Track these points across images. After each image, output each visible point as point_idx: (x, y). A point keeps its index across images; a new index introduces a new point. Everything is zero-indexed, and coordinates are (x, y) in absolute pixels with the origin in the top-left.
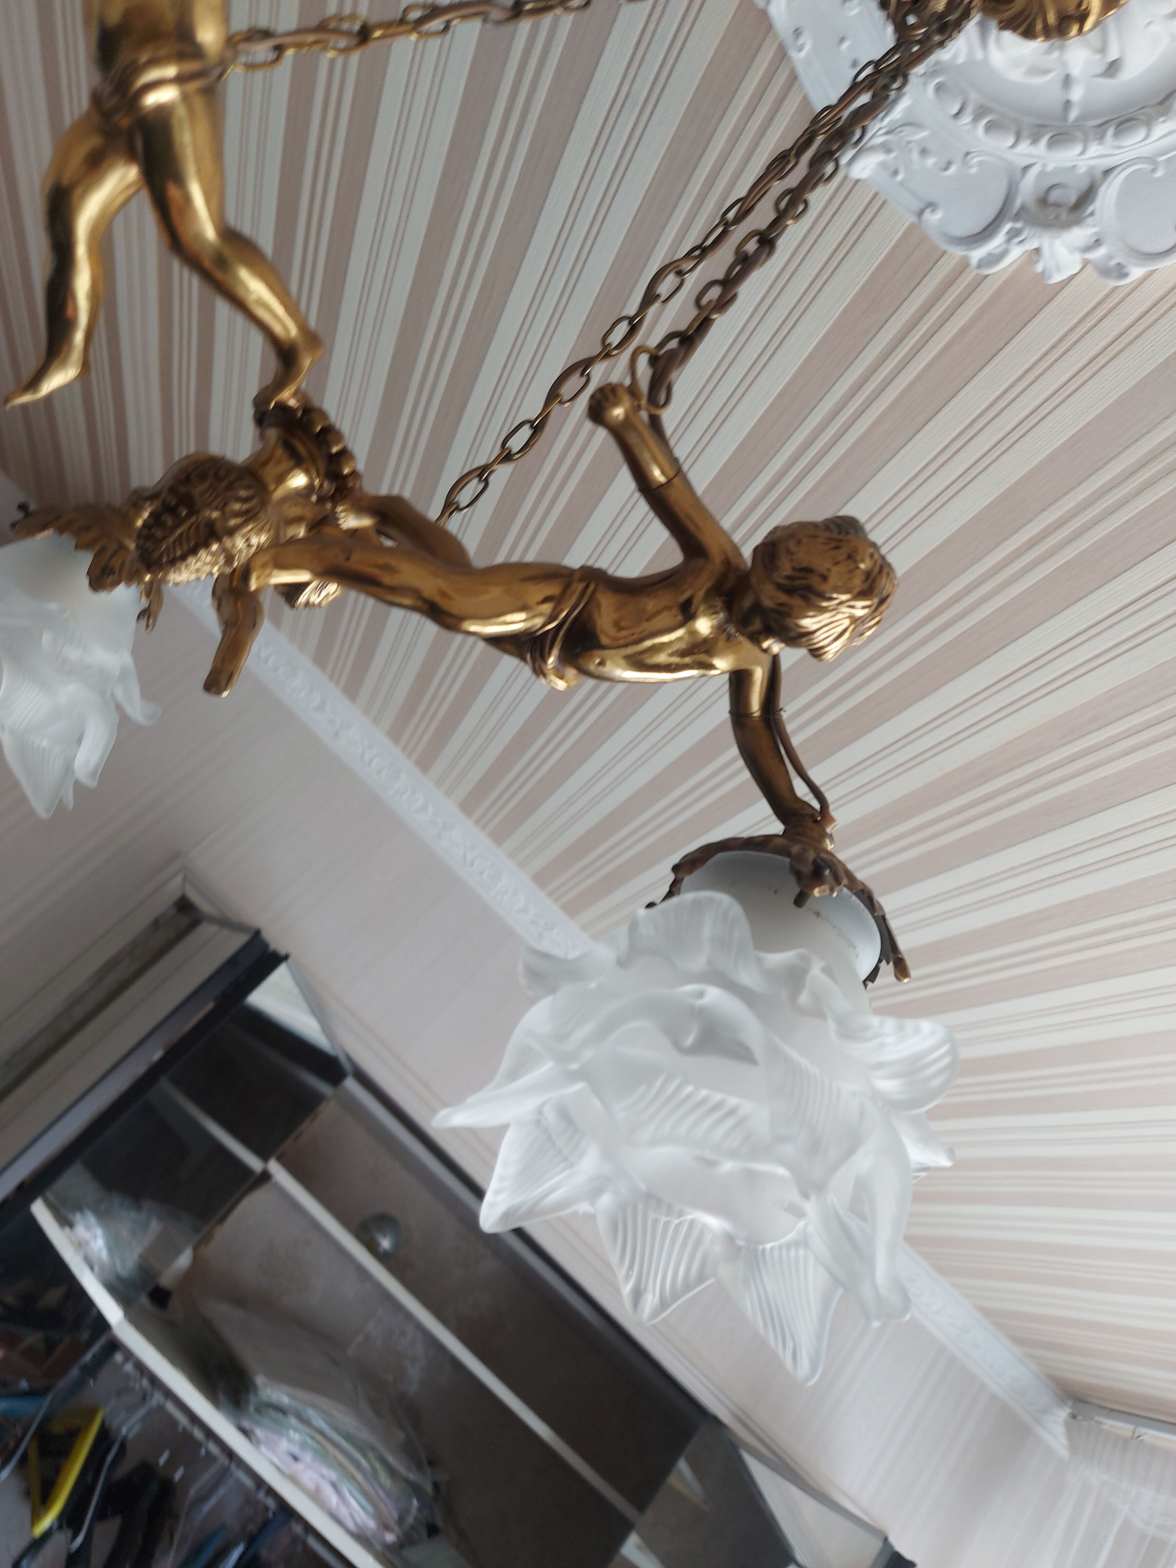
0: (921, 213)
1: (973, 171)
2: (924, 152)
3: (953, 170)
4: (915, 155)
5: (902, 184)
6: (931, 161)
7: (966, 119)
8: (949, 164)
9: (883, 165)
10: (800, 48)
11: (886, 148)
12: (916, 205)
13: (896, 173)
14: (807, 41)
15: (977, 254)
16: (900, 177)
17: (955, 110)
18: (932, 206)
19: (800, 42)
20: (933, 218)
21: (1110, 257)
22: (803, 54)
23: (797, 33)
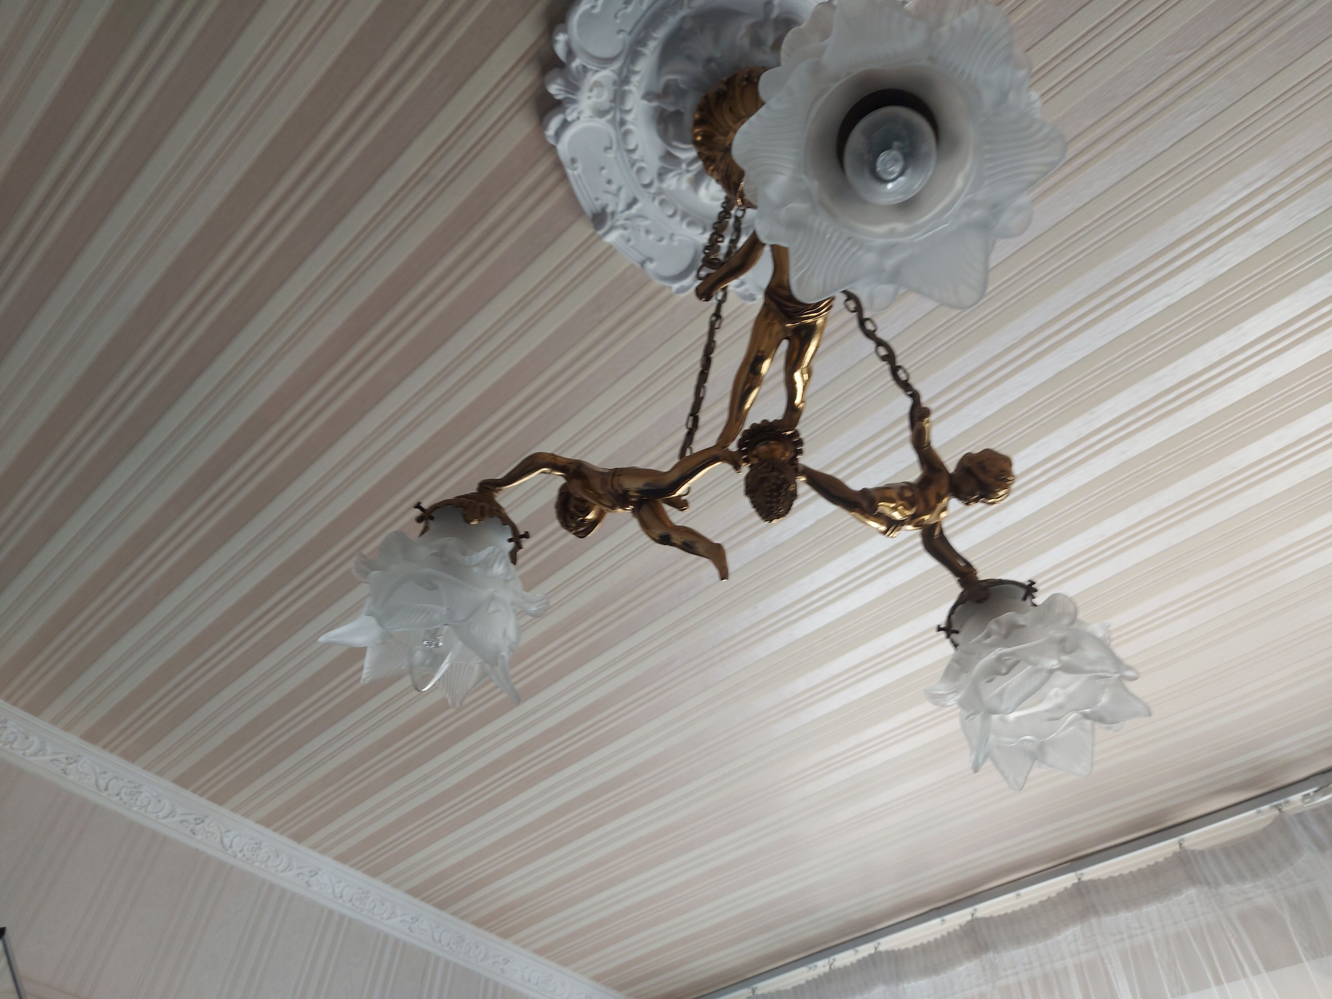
0: (643, 263)
1: (676, 243)
2: (648, 232)
3: (664, 243)
4: (643, 234)
5: (633, 247)
6: (651, 237)
7: (678, 218)
8: (661, 239)
9: (622, 236)
10: (575, 169)
11: (625, 228)
12: (641, 258)
13: (629, 240)
14: (579, 165)
15: (676, 286)
16: (632, 243)
17: (670, 212)
18: (650, 260)
19: (575, 165)
20: (650, 266)
21: (747, 290)
22: (575, 173)
23: (573, 161)
